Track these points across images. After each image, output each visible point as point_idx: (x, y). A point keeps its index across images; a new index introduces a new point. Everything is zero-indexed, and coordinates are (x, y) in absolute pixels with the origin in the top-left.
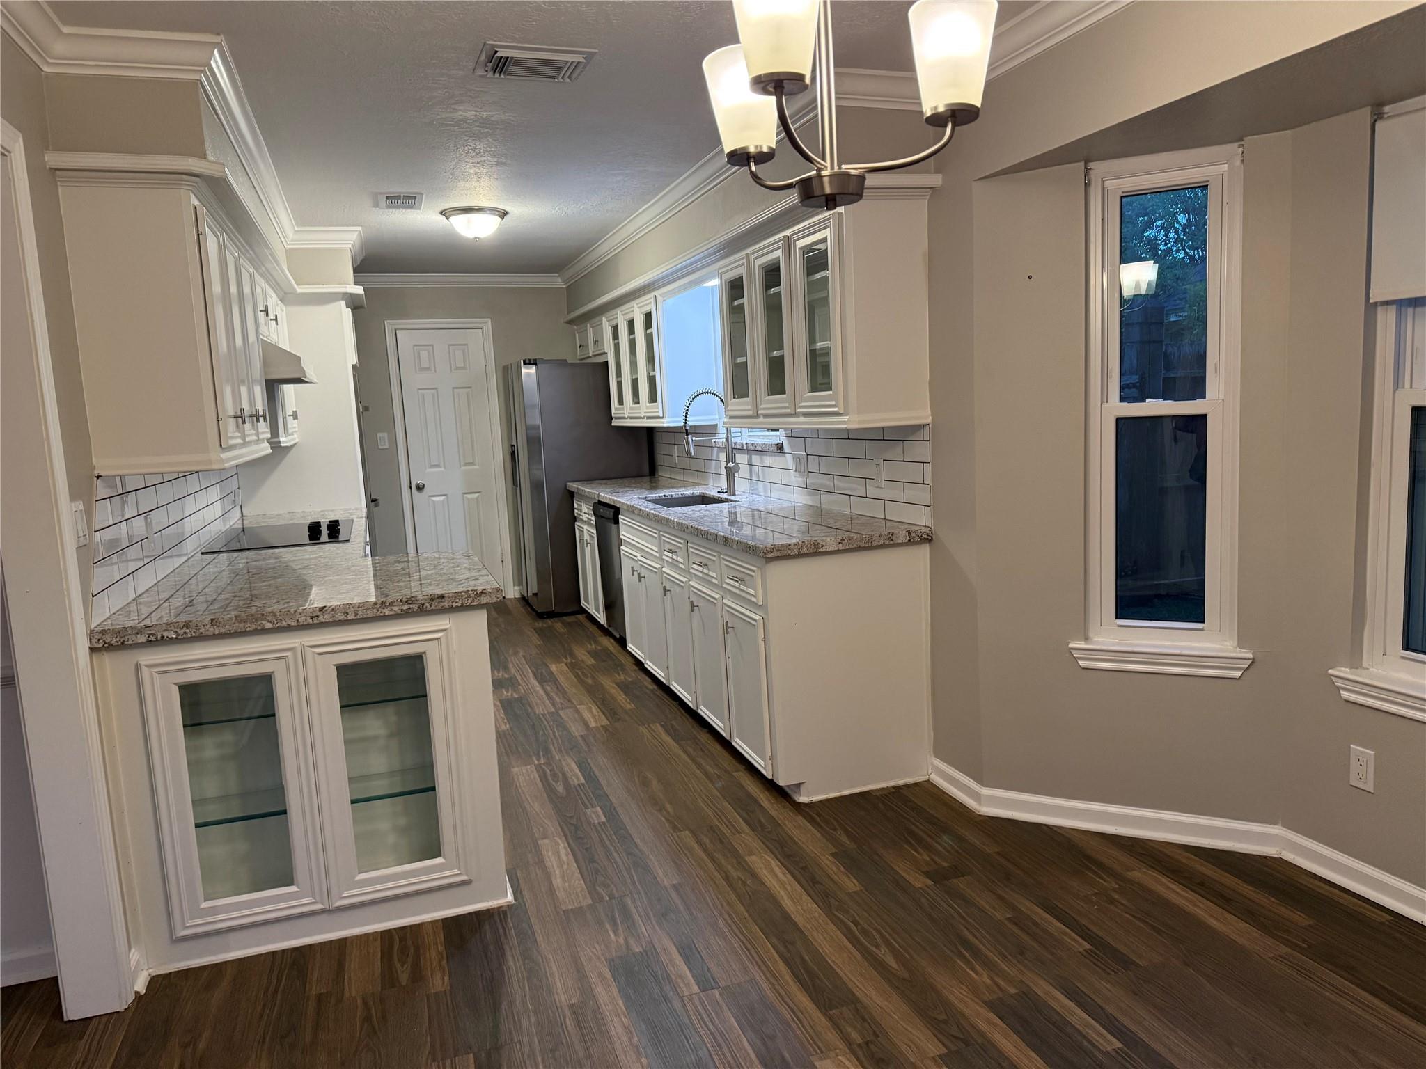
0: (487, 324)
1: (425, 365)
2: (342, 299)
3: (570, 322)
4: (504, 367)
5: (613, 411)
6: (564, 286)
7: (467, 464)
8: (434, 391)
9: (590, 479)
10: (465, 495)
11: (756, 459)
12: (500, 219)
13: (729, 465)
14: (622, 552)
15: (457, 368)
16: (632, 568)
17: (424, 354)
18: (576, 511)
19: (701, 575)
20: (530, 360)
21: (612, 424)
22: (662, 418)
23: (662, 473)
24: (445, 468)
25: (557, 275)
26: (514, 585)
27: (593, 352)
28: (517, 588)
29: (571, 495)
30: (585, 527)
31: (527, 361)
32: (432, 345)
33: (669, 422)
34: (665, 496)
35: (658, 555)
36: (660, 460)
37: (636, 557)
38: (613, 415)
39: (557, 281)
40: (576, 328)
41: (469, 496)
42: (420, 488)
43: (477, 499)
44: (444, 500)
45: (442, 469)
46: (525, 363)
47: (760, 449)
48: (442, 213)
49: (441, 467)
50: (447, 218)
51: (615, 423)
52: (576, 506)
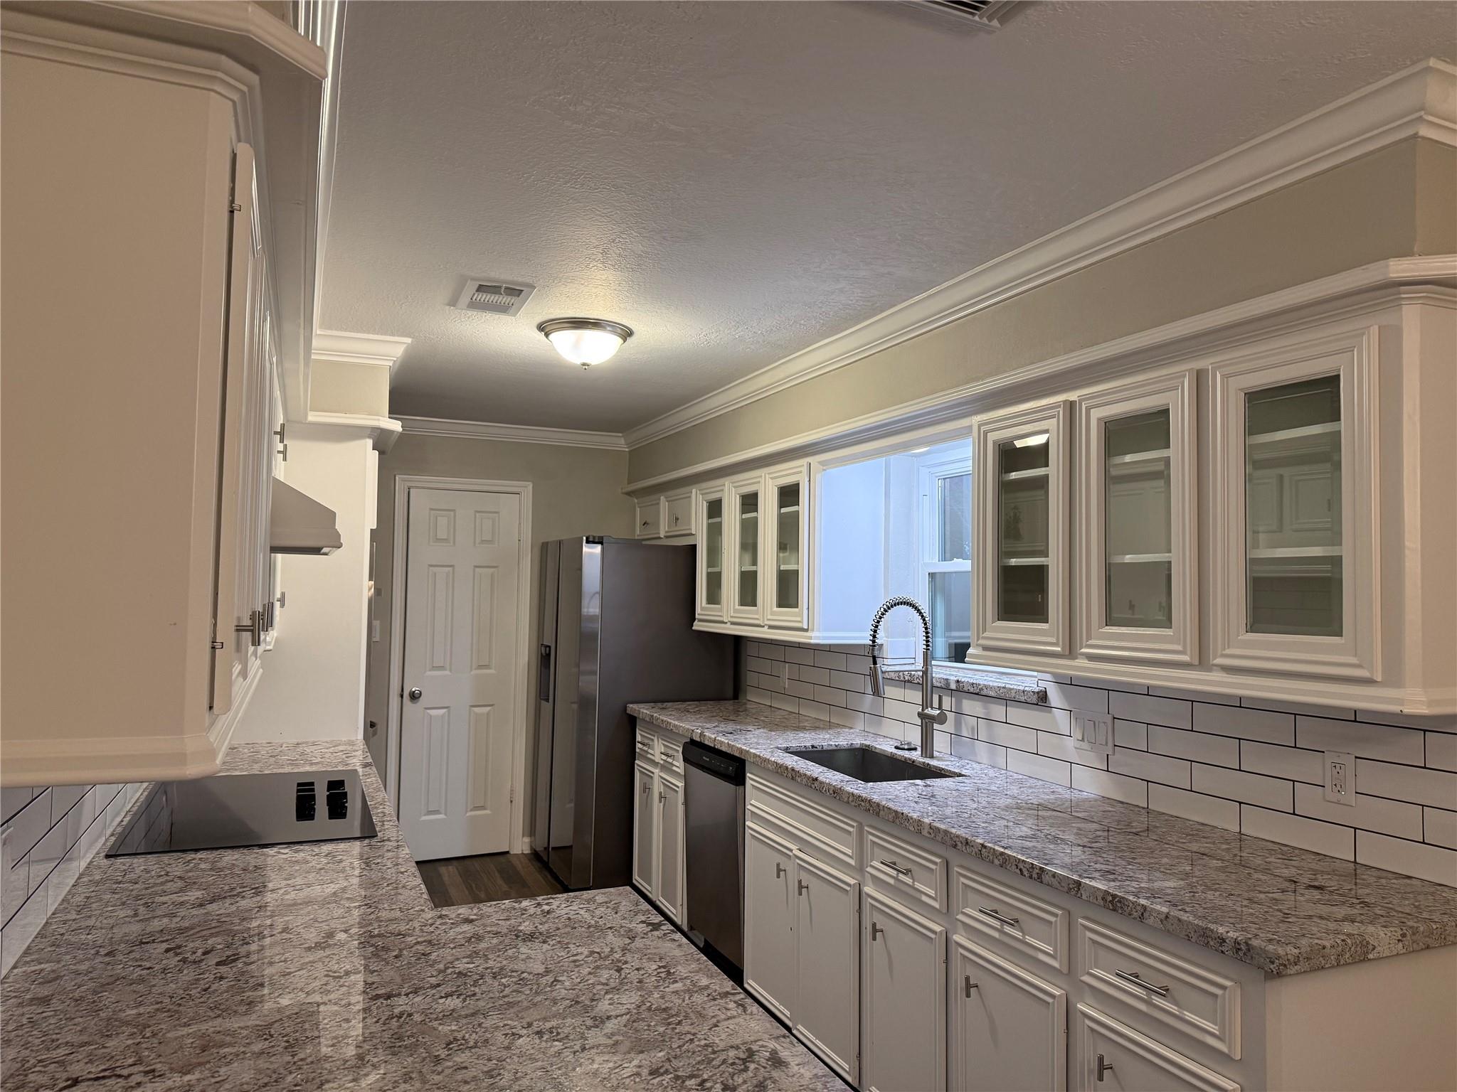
0: (527, 488)
1: (442, 534)
2: (369, 437)
3: (629, 494)
4: (543, 543)
5: (698, 610)
6: (627, 450)
7: (480, 667)
8: (450, 569)
9: (659, 700)
10: (473, 708)
11: (970, 706)
12: (621, 341)
13: (926, 711)
14: (748, 831)
15: (483, 542)
16: (778, 865)
17: (442, 521)
18: (639, 745)
19: (996, 935)
20: (594, 537)
21: (693, 628)
22: (807, 630)
23: (752, 696)
24: (451, 671)
25: (621, 435)
26: (523, 836)
27: (666, 532)
28: (527, 840)
29: (632, 722)
30: (656, 771)
31: (591, 539)
32: (454, 510)
33: (818, 638)
34: (813, 746)
35: (852, 862)
36: (751, 679)
37: (791, 850)
38: (697, 616)
39: (619, 443)
40: (636, 501)
41: (476, 709)
42: (414, 697)
43: (488, 714)
44: (443, 716)
45: (447, 672)
46: (588, 542)
47: (992, 694)
48: (541, 327)
49: (446, 670)
50: (547, 335)
51: (697, 626)
52: (639, 738)
